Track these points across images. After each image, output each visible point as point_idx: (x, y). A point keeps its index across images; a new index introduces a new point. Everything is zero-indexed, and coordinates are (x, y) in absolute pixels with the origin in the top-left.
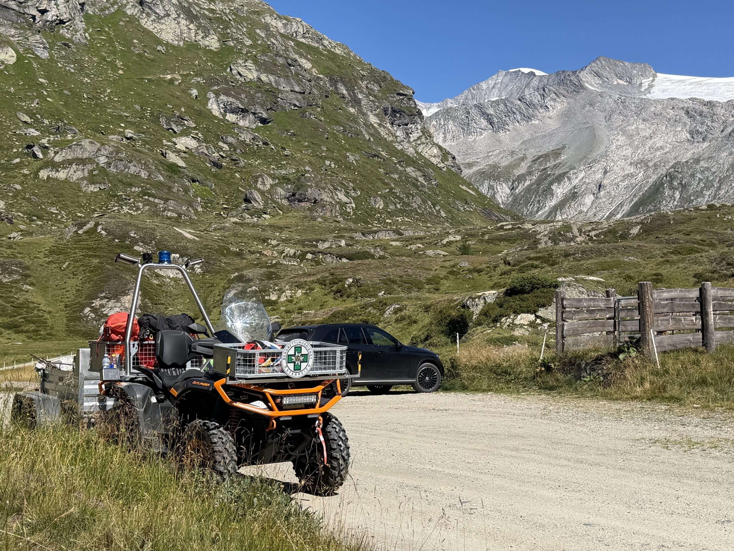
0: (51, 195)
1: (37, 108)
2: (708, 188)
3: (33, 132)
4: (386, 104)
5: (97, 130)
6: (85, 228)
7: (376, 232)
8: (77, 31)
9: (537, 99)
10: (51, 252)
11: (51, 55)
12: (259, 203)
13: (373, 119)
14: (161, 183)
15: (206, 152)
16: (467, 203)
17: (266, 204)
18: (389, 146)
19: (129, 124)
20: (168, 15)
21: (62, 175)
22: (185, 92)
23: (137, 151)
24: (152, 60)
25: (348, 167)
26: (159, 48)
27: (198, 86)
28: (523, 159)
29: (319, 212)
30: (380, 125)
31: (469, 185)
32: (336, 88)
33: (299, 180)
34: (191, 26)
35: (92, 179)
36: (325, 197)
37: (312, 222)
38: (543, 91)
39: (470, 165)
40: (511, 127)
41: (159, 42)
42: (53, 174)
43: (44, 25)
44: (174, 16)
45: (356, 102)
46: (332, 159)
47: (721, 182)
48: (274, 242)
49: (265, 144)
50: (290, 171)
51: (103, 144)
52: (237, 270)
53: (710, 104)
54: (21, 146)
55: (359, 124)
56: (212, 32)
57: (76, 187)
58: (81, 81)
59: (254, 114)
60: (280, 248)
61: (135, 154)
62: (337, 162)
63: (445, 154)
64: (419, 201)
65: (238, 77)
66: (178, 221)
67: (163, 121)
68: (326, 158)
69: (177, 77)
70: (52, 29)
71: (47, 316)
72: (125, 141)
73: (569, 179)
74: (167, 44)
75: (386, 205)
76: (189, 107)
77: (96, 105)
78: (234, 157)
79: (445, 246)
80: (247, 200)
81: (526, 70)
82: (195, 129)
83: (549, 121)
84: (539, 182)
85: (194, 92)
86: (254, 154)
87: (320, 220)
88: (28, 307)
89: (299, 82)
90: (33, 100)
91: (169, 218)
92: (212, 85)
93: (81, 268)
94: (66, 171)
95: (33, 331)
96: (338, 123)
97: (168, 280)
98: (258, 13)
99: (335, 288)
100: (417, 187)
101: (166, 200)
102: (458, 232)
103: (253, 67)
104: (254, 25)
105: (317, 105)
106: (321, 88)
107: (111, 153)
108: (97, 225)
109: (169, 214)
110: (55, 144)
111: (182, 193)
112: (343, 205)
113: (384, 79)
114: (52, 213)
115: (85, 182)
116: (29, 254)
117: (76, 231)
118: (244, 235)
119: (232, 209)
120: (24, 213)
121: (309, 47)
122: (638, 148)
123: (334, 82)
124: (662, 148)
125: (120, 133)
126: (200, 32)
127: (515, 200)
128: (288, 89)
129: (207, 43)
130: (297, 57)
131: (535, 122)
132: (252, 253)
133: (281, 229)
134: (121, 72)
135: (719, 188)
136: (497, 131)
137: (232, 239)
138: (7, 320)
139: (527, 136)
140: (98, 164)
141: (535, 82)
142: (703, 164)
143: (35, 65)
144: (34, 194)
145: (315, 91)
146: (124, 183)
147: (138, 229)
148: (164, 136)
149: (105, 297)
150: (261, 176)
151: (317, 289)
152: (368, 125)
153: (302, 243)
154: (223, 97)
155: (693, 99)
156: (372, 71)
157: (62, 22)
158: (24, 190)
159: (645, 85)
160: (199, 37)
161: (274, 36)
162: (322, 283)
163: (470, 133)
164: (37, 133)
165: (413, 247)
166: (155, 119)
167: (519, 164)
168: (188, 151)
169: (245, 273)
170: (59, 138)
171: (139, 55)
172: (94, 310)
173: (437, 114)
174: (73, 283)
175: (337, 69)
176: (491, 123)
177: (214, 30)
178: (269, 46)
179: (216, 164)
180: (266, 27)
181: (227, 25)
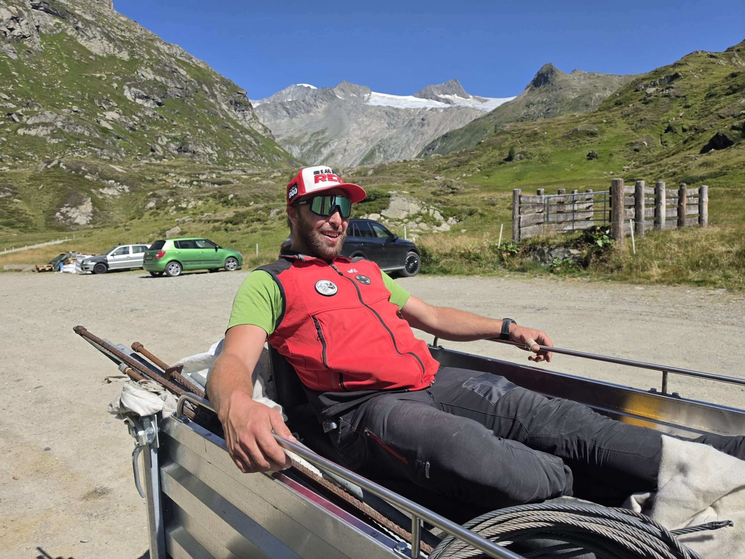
0: (27, 145)
1: (12, 91)
2: (396, 153)
3: (12, 106)
4: (231, 98)
5: (54, 106)
6: (52, 164)
7: (231, 170)
8: (35, 43)
9: (312, 101)
10: (31, 179)
11: (19, 57)
12: (160, 152)
13: (225, 107)
14: (97, 138)
15: (125, 121)
16: (279, 156)
17: (164, 152)
18: (234, 123)
19: (75, 103)
20: (95, 37)
21: (33, 132)
22: (109, 84)
23: (82, 119)
24: (87, 64)
25: (212, 133)
26: (91, 57)
27: (117, 81)
28: (306, 134)
29: (196, 159)
30: (228, 110)
31: (279, 146)
32: (202, 87)
33: (183, 139)
34: (111, 45)
35: (53, 135)
36: (200, 150)
37: (193, 164)
38: (315, 96)
39: (278, 136)
40: (299, 116)
41: (91, 53)
42: (27, 132)
43: (13, 38)
44: (99, 38)
45: (214, 96)
46: (202, 128)
47: (402, 150)
48: (173, 175)
49: (161, 117)
50: (178, 134)
51: (58, 114)
52: (152, 190)
53: (397, 110)
54: (4, 114)
55: (216, 109)
56: (124, 49)
57: (43, 140)
58: (41, 75)
59: (153, 100)
60: (177, 178)
61: (80, 121)
62: (205, 130)
63: (266, 129)
64: (254, 155)
65: (142, 77)
66: (110, 161)
67: (96, 101)
68: (198, 127)
69: (104, 75)
70: (18, 41)
71: (31, 218)
72: (73, 113)
73: (330, 146)
74: (96, 55)
75: (235, 156)
76: (113, 94)
77: (52, 90)
78: (143, 125)
79: (272, 178)
80: (153, 150)
81: (306, 85)
82: (117, 107)
83: (318, 114)
84: (314, 147)
85: (115, 85)
86: (156, 123)
87: (198, 163)
88: (18, 213)
89: (180, 82)
90: (9, 85)
91: (105, 160)
92: (125, 81)
93: (51, 189)
94: (36, 130)
95: (24, 227)
96: (204, 108)
97: (108, 196)
98: (152, 40)
99: (222, 200)
100: (251, 146)
101: (102, 149)
102: (279, 171)
103: (151, 72)
104: (150, 47)
105: (191, 97)
106: (192, 87)
107: (65, 120)
108: (59, 162)
109: (105, 157)
110: (26, 113)
111: (111, 145)
112: (210, 155)
113: (229, 84)
114: (29, 156)
115: (49, 137)
116: (16, 180)
117: (46, 167)
118: (154, 170)
119: (143, 156)
120: (10, 155)
121: (184, 63)
122: (363, 131)
123: (200, 84)
124: (374, 131)
125: (69, 108)
126: (116, 49)
127: (302, 156)
128: (173, 86)
129: (121, 56)
130: (177, 67)
131: (312, 114)
132: (160, 180)
133: (175, 167)
134: (67, 70)
135: (401, 153)
136: (292, 118)
137: (146, 172)
138: (5, 220)
139: (308, 122)
140: (56, 126)
141: (311, 92)
142: (394, 140)
143: (8, 63)
144: (15, 144)
145: (189, 88)
146: (74, 139)
147: (86, 165)
148: (98, 111)
149: (69, 206)
150: (160, 136)
151: (211, 200)
152: (222, 110)
153: (190, 175)
154: (133, 89)
155: (389, 107)
156: (222, 79)
157: (24, 37)
158: (8, 141)
159: (366, 98)
160: (116, 52)
161: (162, 54)
162: (214, 197)
163: (277, 119)
164: (14, 106)
165: (255, 179)
166: (91, 100)
167: (304, 137)
168: (114, 120)
169: (156, 192)
170: (28, 109)
171: (78, 60)
172: (62, 214)
173: (259, 107)
174: (47, 198)
175: (201, 76)
176: (289, 113)
177: (126, 48)
178: (160, 60)
179: (132, 129)
180: (158, 49)
181: (133, 46)
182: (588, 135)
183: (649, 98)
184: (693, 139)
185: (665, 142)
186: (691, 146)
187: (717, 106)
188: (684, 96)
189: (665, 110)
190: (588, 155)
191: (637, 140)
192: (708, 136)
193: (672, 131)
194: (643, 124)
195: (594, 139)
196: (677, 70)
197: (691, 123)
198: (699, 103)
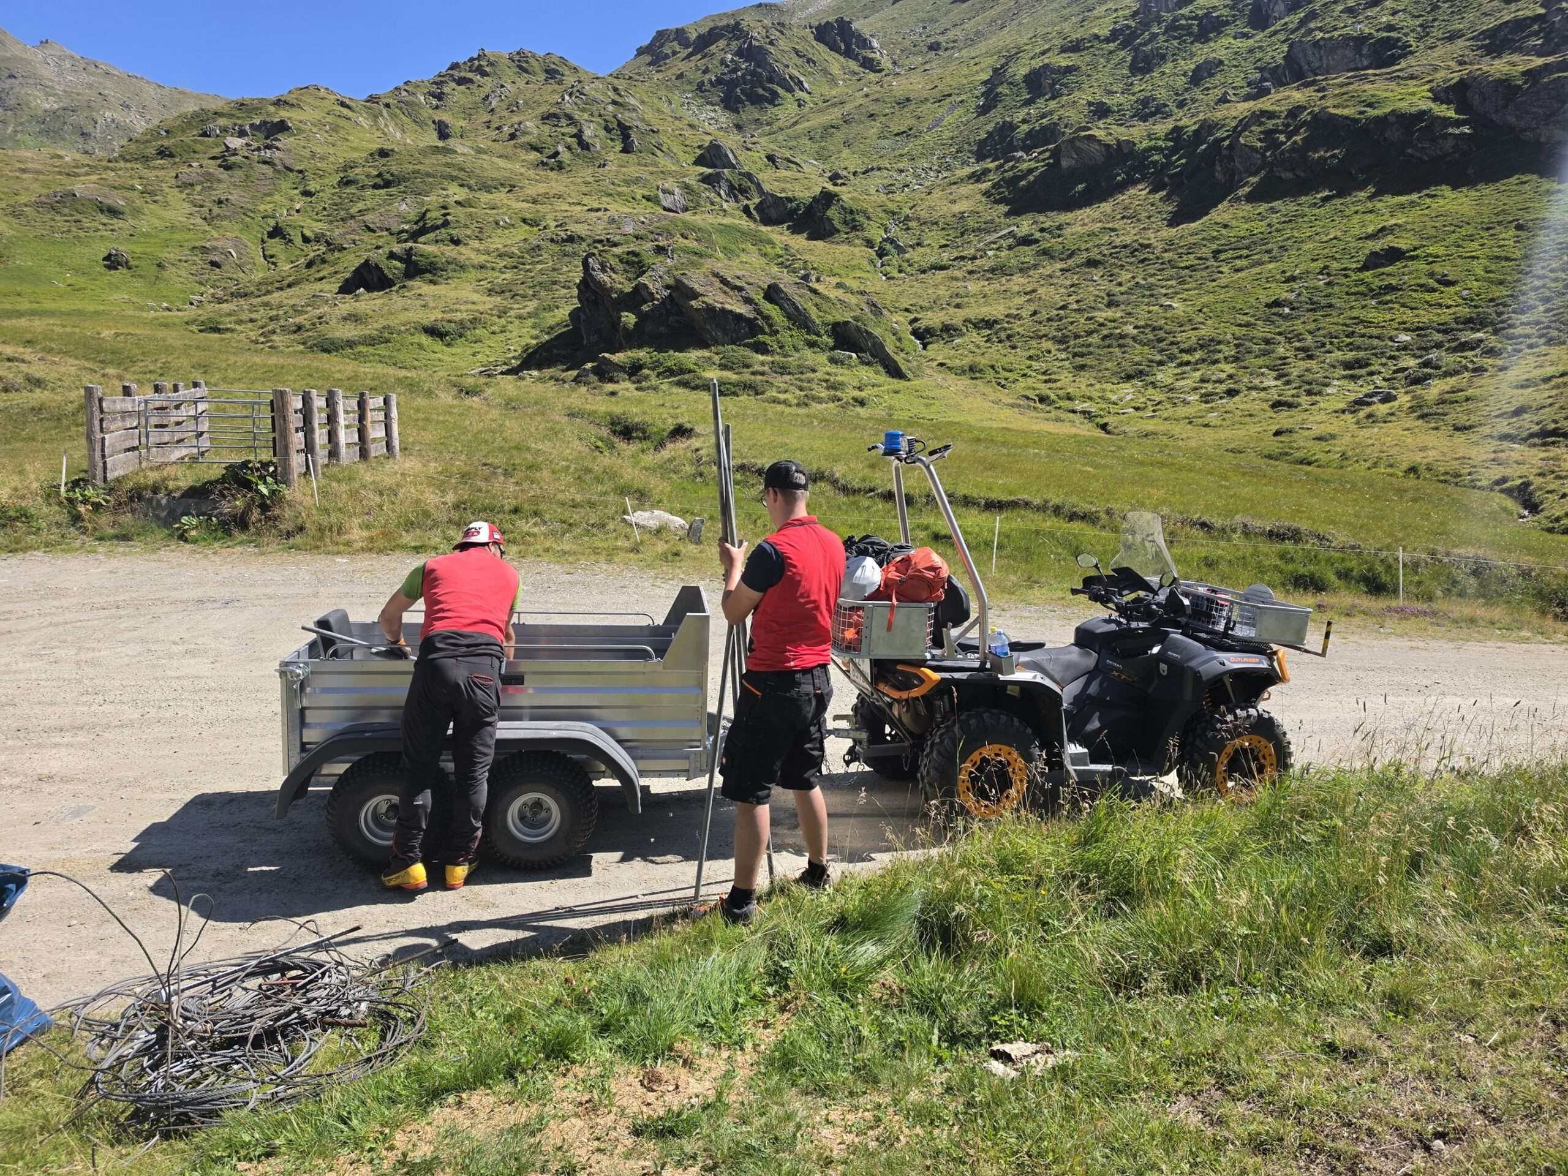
182: (102, 211)
183: (233, 159)
184: (324, 261)
185: (272, 256)
186: (321, 275)
187: (360, 205)
188: (300, 172)
189: (266, 190)
190: (108, 258)
191: (215, 243)
192: (350, 262)
193: (284, 237)
194: (224, 211)
195: (116, 223)
196: (284, 114)
197: (318, 227)
198: (329, 191)
